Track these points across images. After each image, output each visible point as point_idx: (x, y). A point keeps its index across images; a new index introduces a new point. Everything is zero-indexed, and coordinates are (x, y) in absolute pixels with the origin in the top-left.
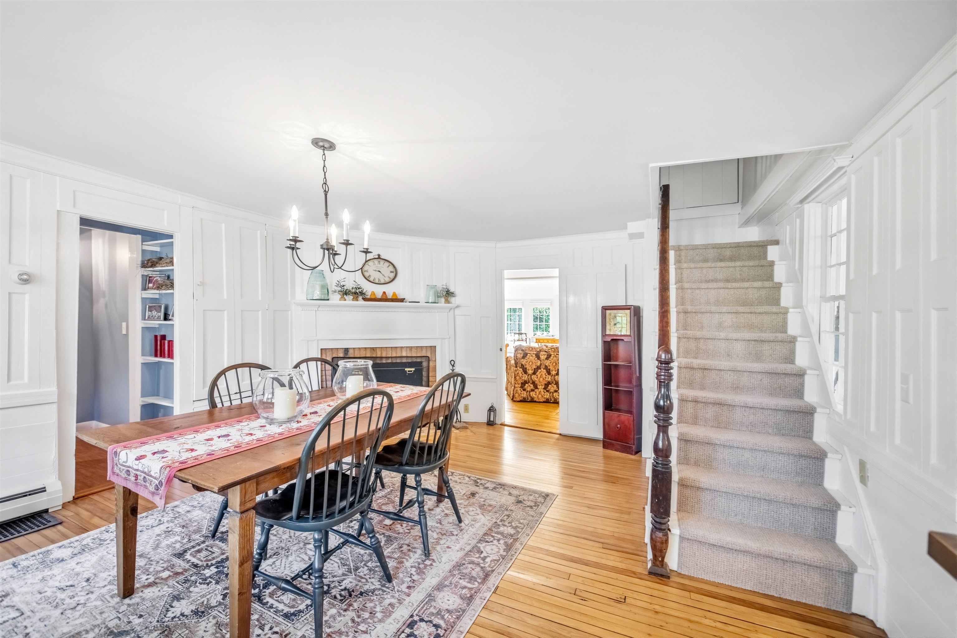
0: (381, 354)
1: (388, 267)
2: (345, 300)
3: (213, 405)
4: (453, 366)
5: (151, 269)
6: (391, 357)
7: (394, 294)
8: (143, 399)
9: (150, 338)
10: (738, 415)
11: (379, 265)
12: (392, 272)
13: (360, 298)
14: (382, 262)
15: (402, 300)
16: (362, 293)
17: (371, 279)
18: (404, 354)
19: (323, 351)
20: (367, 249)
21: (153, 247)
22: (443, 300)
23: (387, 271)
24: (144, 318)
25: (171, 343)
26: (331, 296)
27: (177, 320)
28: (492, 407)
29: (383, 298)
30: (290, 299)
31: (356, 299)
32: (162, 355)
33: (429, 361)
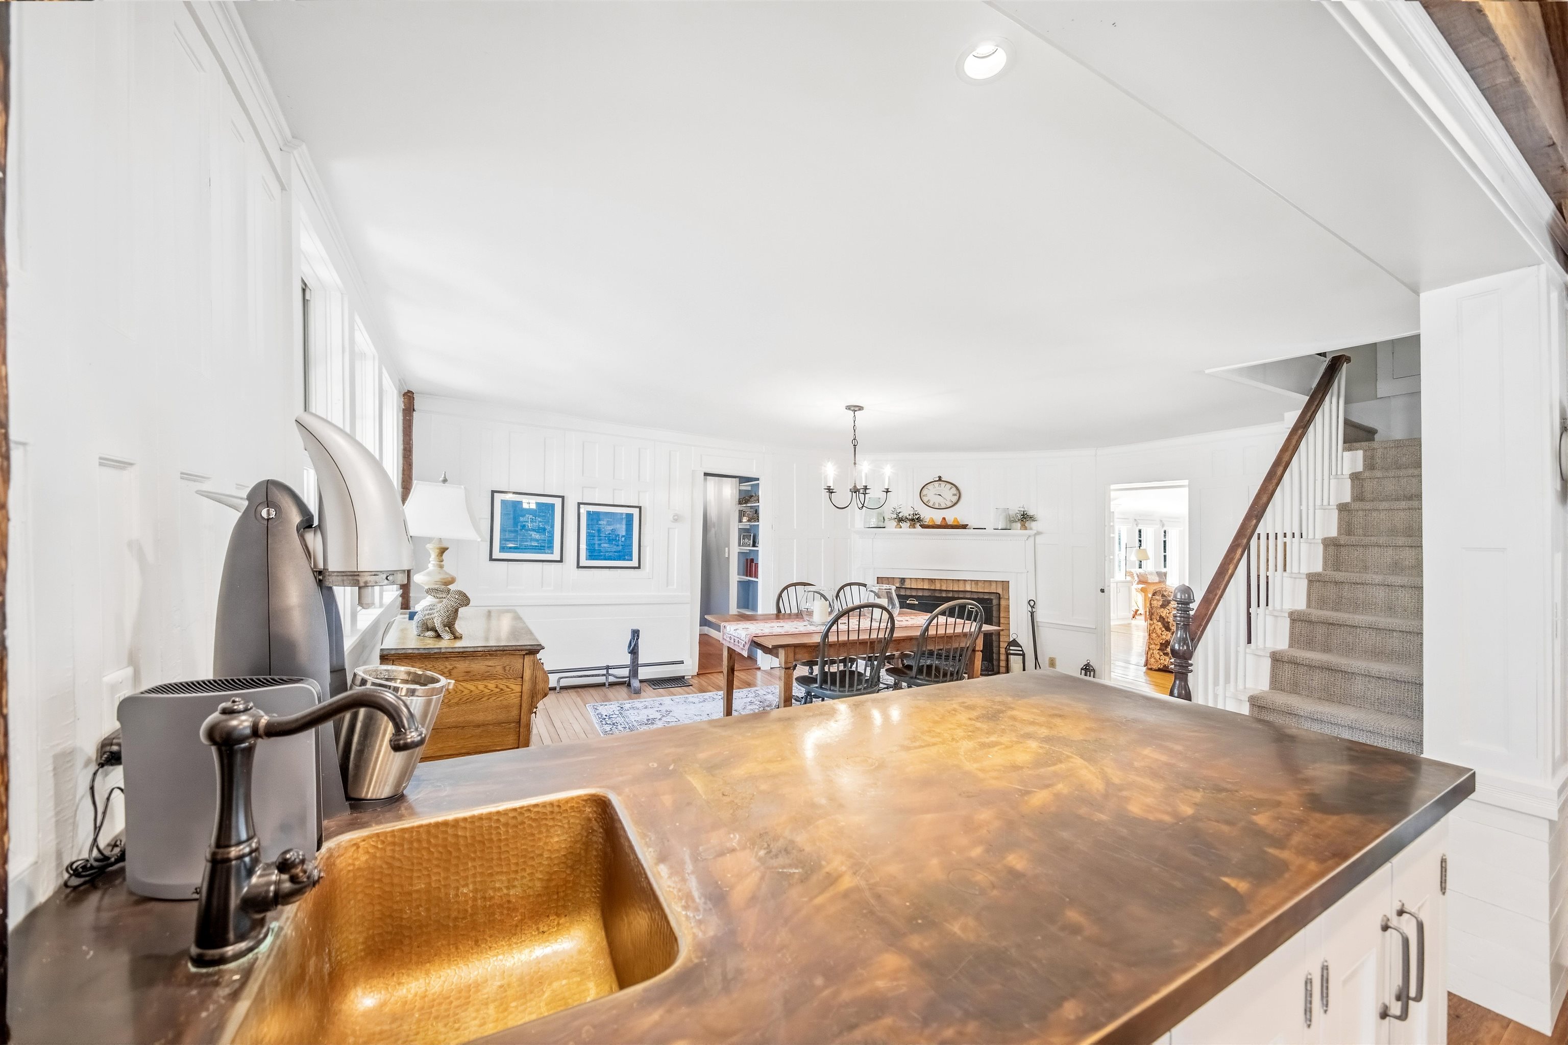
0: (941, 586)
1: (951, 488)
2: (901, 527)
3: (779, 610)
4: (1033, 607)
5: (745, 505)
6: (953, 591)
7: (956, 519)
8: (738, 610)
9: (743, 560)
10: (1359, 686)
11: (939, 488)
12: (954, 495)
13: (918, 525)
14: (943, 484)
15: (964, 527)
16: (919, 520)
17: (930, 504)
18: (968, 588)
19: (879, 579)
20: (888, 489)
21: (746, 487)
22: (1019, 525)
23: (949, 495)
24: (739, 545)
25: (757, 565)
26: (887, 523)
27: (761, 548)
28: (1088, 665)
29: (944, 526)
30: (849, 528)
31: (913, 526)
32: (751, 576)
33: (1000, 598)
